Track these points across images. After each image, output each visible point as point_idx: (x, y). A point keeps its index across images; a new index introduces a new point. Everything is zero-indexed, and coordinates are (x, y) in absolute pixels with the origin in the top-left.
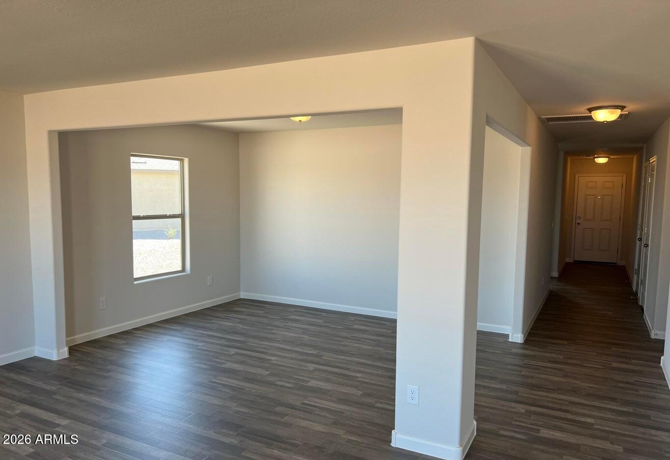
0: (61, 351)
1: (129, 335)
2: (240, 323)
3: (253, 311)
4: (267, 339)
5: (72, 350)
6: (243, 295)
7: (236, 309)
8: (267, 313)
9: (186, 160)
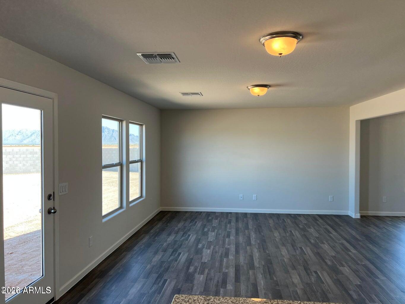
0: (357, 214)
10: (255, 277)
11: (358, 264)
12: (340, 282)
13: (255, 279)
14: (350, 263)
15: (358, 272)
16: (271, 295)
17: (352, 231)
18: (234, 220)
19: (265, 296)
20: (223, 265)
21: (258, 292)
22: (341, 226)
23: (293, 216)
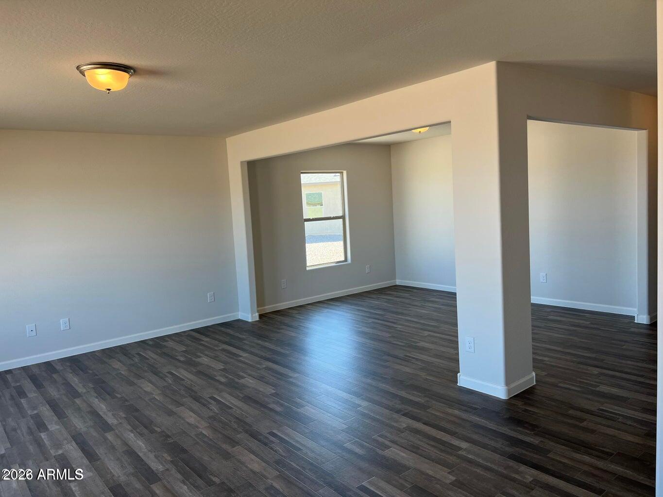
0: (254, 315)
1: (302, 309)
2: (386, 302)
3: (401, 294)
4: (402, 314)
5: (261, 316)
6: (398, 282)
7: (388, 292)
8: (412, 296)
9: (345, 173)
10: (122, 440)
11: (259, 369)
12: (250, 398)
13: (125, 444)
14: (249, 372)
15: (264, 378)
16: (166, 455)
17: (266, 343)
18: (28, 385)
19: (159, 460)
20: (45, 444)
21: (143, 460)
22: (243, 339)
23: (151, 343)
